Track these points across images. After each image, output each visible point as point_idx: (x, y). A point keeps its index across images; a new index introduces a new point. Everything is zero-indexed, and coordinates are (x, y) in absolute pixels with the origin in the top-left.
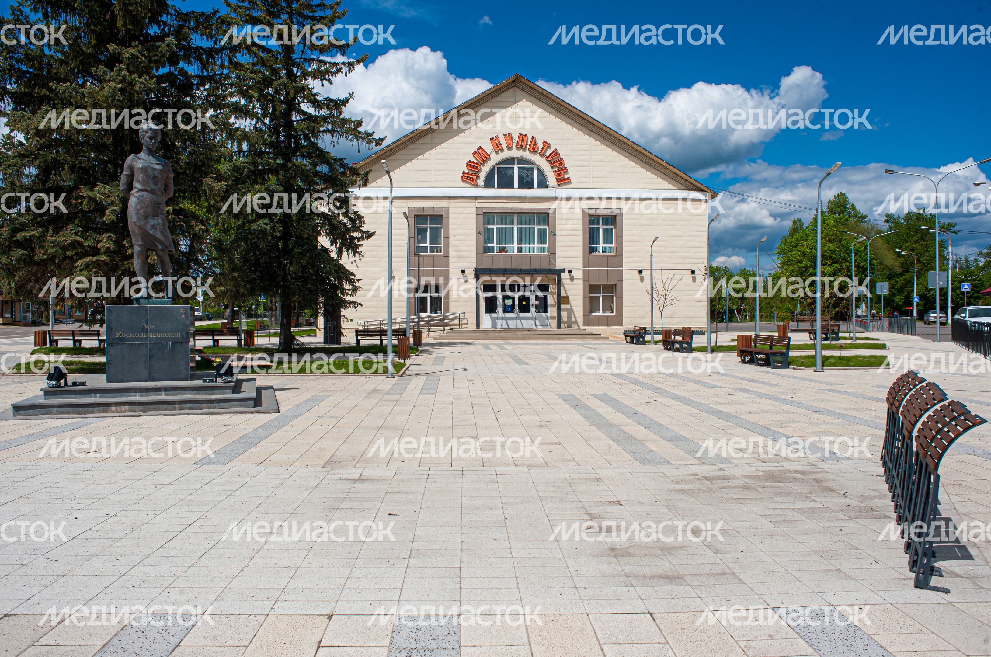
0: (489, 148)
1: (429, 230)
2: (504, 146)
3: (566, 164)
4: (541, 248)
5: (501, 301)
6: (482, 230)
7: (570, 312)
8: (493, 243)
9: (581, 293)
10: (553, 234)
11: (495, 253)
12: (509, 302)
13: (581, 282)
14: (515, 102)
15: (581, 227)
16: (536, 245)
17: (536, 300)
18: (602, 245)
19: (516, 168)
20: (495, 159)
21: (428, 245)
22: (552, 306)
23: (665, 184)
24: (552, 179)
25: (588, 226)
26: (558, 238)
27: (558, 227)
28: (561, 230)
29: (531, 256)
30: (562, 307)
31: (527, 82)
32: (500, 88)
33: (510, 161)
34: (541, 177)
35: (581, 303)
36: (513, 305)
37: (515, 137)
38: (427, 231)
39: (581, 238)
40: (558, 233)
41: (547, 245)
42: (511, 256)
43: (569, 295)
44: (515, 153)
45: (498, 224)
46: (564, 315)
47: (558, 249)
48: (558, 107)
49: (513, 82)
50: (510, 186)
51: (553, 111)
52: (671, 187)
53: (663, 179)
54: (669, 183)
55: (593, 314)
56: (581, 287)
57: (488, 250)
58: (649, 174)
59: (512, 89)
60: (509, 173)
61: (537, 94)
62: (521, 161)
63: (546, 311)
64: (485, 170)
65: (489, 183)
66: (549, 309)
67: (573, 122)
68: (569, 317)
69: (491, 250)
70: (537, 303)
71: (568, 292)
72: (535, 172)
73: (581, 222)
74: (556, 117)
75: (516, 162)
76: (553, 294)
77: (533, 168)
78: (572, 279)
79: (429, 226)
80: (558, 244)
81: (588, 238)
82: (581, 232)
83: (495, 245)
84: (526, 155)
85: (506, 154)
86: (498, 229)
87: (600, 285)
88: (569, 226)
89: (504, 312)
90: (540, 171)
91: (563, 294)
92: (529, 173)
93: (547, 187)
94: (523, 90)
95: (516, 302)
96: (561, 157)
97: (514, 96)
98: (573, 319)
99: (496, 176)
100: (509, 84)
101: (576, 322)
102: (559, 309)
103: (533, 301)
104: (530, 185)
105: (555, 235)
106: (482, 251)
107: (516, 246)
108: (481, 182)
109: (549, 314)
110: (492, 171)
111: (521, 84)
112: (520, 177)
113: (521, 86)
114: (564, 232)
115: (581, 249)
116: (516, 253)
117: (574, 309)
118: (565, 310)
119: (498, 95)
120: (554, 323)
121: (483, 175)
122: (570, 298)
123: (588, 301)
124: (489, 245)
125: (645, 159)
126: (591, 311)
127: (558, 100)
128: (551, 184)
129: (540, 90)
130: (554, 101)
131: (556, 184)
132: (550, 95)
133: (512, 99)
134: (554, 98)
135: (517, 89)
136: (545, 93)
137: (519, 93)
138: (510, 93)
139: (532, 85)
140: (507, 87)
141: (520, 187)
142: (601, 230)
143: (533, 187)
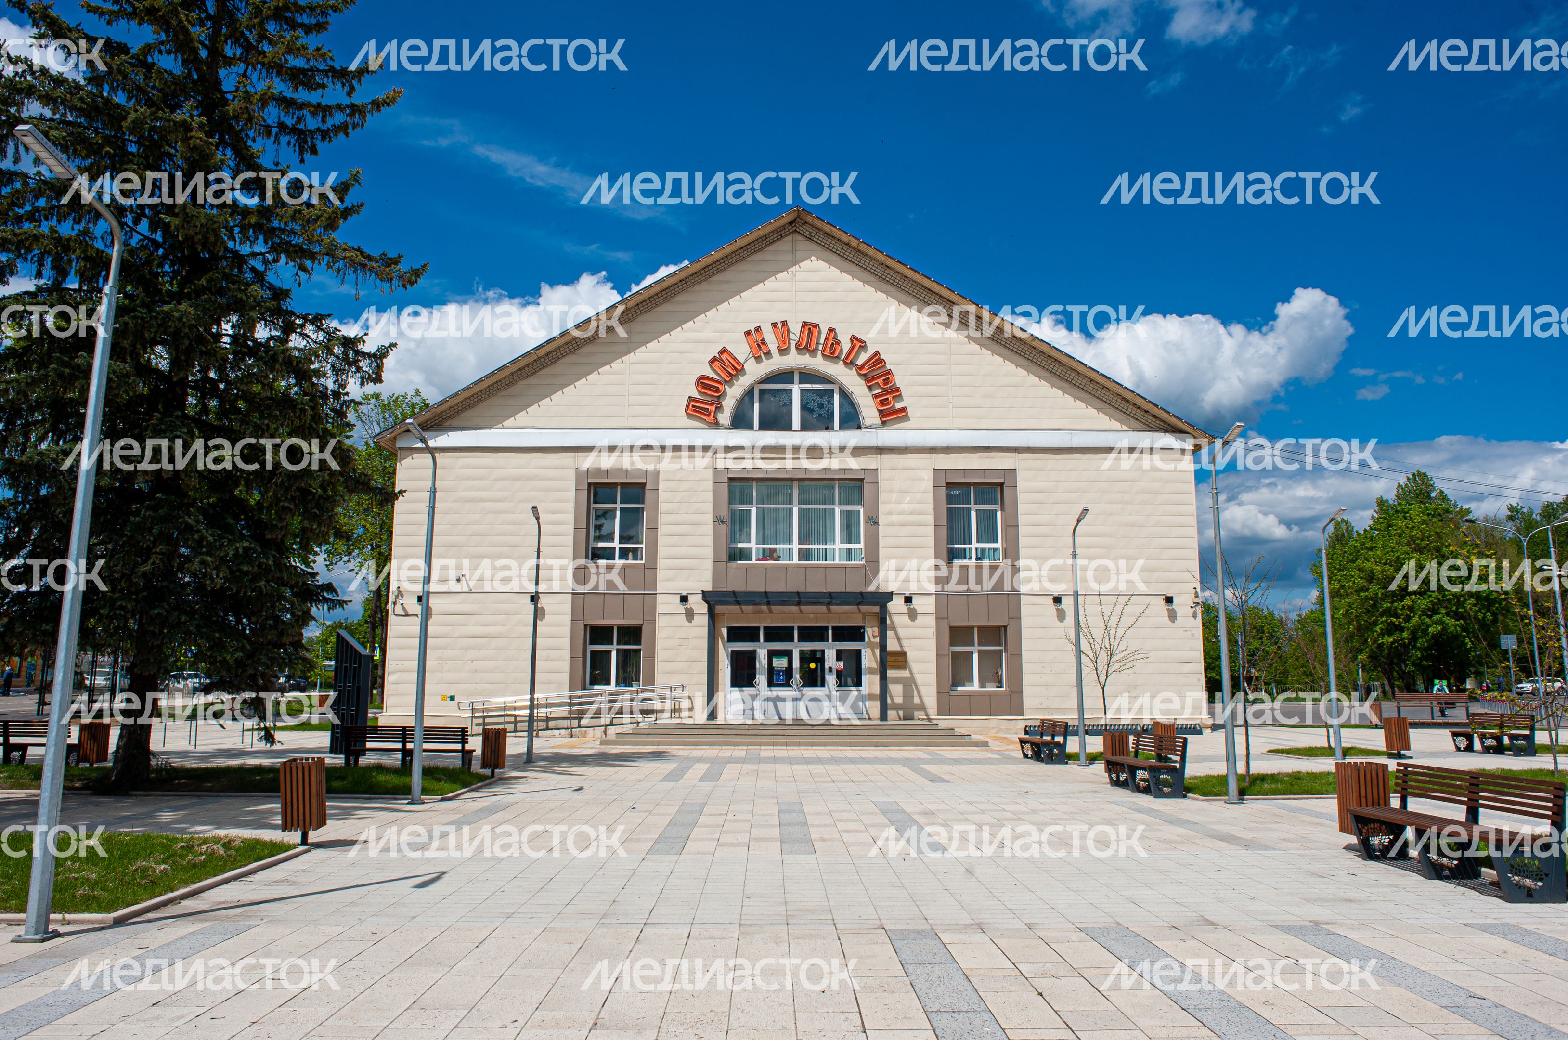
0: (741, 351)
1: (618, 513)
2: (773, 344)
3: (899, 380)
4: (847, 551)
5: (765, 662)
6: (724, 513)
7: (909, 684)
8: (749, 541)
9: (932, 644)
10: (873, 521)
11: (754, 561)
12: (780, 663)
13: (931, 621)
14: (795, 262)
16: (838, 546)
17: (838, 659)
18: (975, 545)
19: (796, 390)
20: (754, 371)
21: (616, 544)
22: (871, 671)
23: (1104, 420)
24: (869, 411)
25: (944, 506)
26: (883, 530)
27: (883, 508)
28: (890, 513)
29: (826, 568)
30: (891, 673)
31: (818, 223)
32: (766, 236)
33: (785, 376)
34: (848, 409)
35: (932, 667)
36: (789, 672)
37: (795, 329)
38: (615, 517)
39: (930, 531)
40: (882, 519)
41: (861, 546)
42: (786, 568)
43: (906, 649)
44: (795, 360)
45: (761, 501)
46: (896, 691)
47: (883, 553)
48: (880, 271)
49: (791, 223)
50: (785, 425)
51: (871, 278)
52: (1116, 425)
53: (1099, 410)
54: (1111, 417)
55: (960, 689)
56: (931, 632)
57: (736, 555)
58: (1069, 399)
59: (789, 238)
60: (783, 399)
61: (838, 247)
62: (807, 376)
63: (858, 683)
64: (733, 393)
65: (740, 421)
66: (865, 678)
68: (908, 695)
69: (744, 554)
70: (841, 665)
71: (904, 642)
72: (836, 397)
73: (930, 497)
74: (879, 289)
75: (796, 378)
76: (871, 645)
77: (832, 391)
78: (913, 615)
79: (619, 505)
80: (883, 542)
81: (944, 531)
82: (930, 519)
83: (753, 545)
84: (817, 363)
85: (777, 362)
86: (761, 514)
87: (972, 628)
88: (905, 506)
89: (771, 684)
90: (845, 395)
91: (892, 645)
92: (824, 400)
93: (859, 427)
94: (810, 239)
95: (796, 664)
96: (888, 367)
97: (794, 251)
98: (917, 701)
99: (756, 406)
100: (784, 227)
101: (922, 707)
102: (883, 678)
103: (831, 660)
104: (826, 424)
105: (876, 523)
106: (725, 556)
107: (795, 546)
108: (725, 417)
109: (865, 689)
110: (749, 393)
111: (807, 227)
112: (804, 407)
113: (807, 230)
114: (894, 518)
115: (931, 552)
116: (795, 560)
117: (919, 678)
118: (897, 681)
119: (760, 250)
120: (874, 708)
121: (729, 404)
122: (910, 655)
123: (948, 661)
124: (740, 545)
125: (1059, 370)
126: (955, 683)
127: (880, 257)
128: (867, 422)
129: (845, 238)
130: (873, 259)
131: (877, 421)
132: (863, 247)
133: (789, 257)
134: (871, 252)
135: (798, 237)
136: (854, 243)
137: (803, 244)
138: (785, 244)
139: (828, 228)
140: (780, 234)
141: (805, 427)
142: (973, 514)
143: (831, 428)
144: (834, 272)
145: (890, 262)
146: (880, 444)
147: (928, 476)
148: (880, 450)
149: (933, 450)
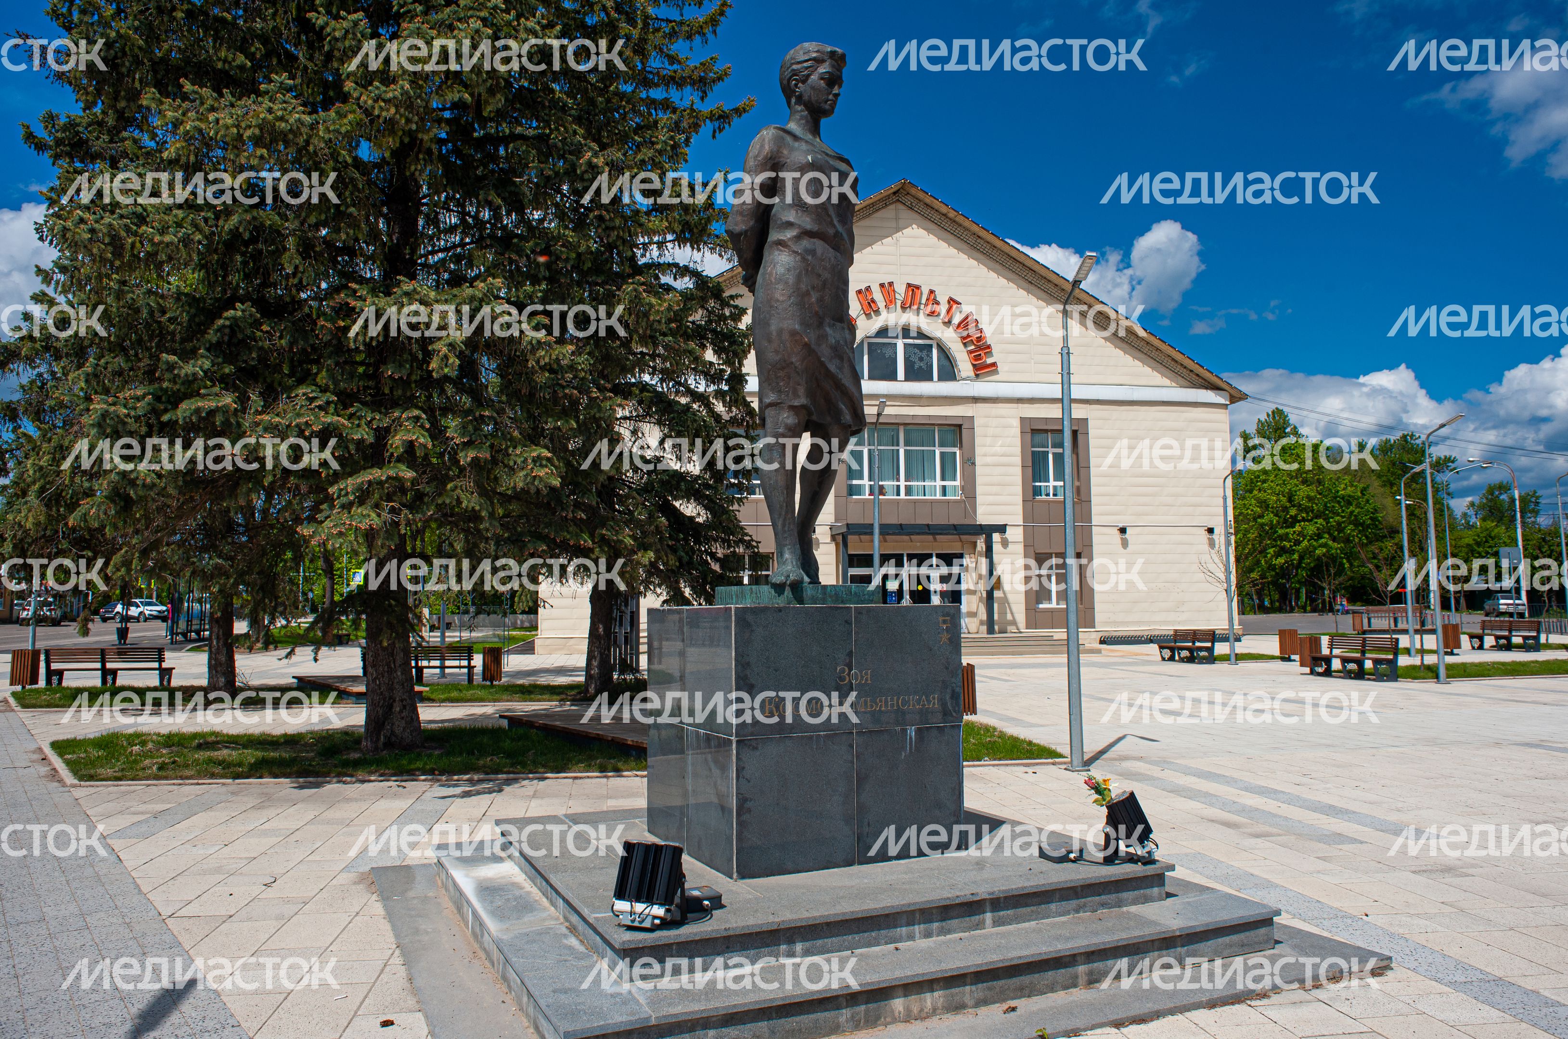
4: (944, 488)
7: (1004, 603)
8: (861, 478)
10: (970, 462)
11: (866, 497)
13: (1021, 549)
14: (898, 229)
15: (1018, 450)
16: (939, 483)
18: (1052, 483)
19: (900, 344)
20: (865, 327)
22: (969, 592)
23: (1157, 378)
24: (964, 365)
25: (1028, 450)
26: (979, 470)
27: (978, 450)
28: (985, 455)
29: (927, 502)
31: (920, 195)
34: (945, 362)
36: (900, 594)
37: (900, 289)
39: (1018, 470)
40: (978, 460)
41: (957, 483)
42: (896, 503)
45: (871, 444)
47: (979, 489)
48: (972, 240)
49: (894, 193)
50: (891, 376)
51: (965, 246)
52: (1167, 382)
53: (1153, 368)
54: (1163, 375)
55: (1042, 606)
56: (1021, 558)
57: (852, 490)
58: (1129, 359)
59: (892, 207)
60: (888, 352)
61: (936, 217)
62: (909, 332)
63: (958, 602)
66: (964, 598)
67: (997, 266)
68: (1002, 612)
69: (857, 490)
72: (935, 352)
73: (1018, 441)
74: (971, 257)
75: (900, 334)
77: (931, 346)
78: (1006, 544)
80: (979, 480)
81: (1029, 471)
82: (1018, 460)
83: (865, 482)
84: (919, 321)
85: (885, 320)
86: (872, 453)
87: (1052, 554)
88: (998, 449)
90: (942, 350)
92: (925, 354)
93: (955, 379)
94: (911, 208)
95: (906, 586)
97: (897, 219)
98: (1009, 616)
99: (866, 358)
100: (888, 197)
101: (1013, 622)
102: (991, 598)
104: (926, 376)
105: (974, 464)
106: (845, 492)
107: (902, 483)
109: (964, 607)
111: (909, 197)
112: (907, 360)
113: (908, 200)
114: (989, 460)
115: (1019, 489)
116: (903, 495)
117: (1011, 597)
119: (868, 216)
120: (973, 624)
124: (855, 482)
126: (1039, 601)
127: (975, 228)
128: (964, 374)
129: (944, 209)
130: (966, 229)
131: (971, 374)
132: (960, 219)
133: (893, 224)
134: (967, 223)
135: (901, 206)
136: (952, 214)
137: (904, 213)
138: (889, 212)
139: (928, 200)
140: (885, 203)
141: (907, 379)
142: (1051, 456)
143: (930, 379)
144: (932, 239)
145: (982, 233)
146: (976, 394)
147: (1016, 423)
148: (976, 400)
149: (1020, 400)
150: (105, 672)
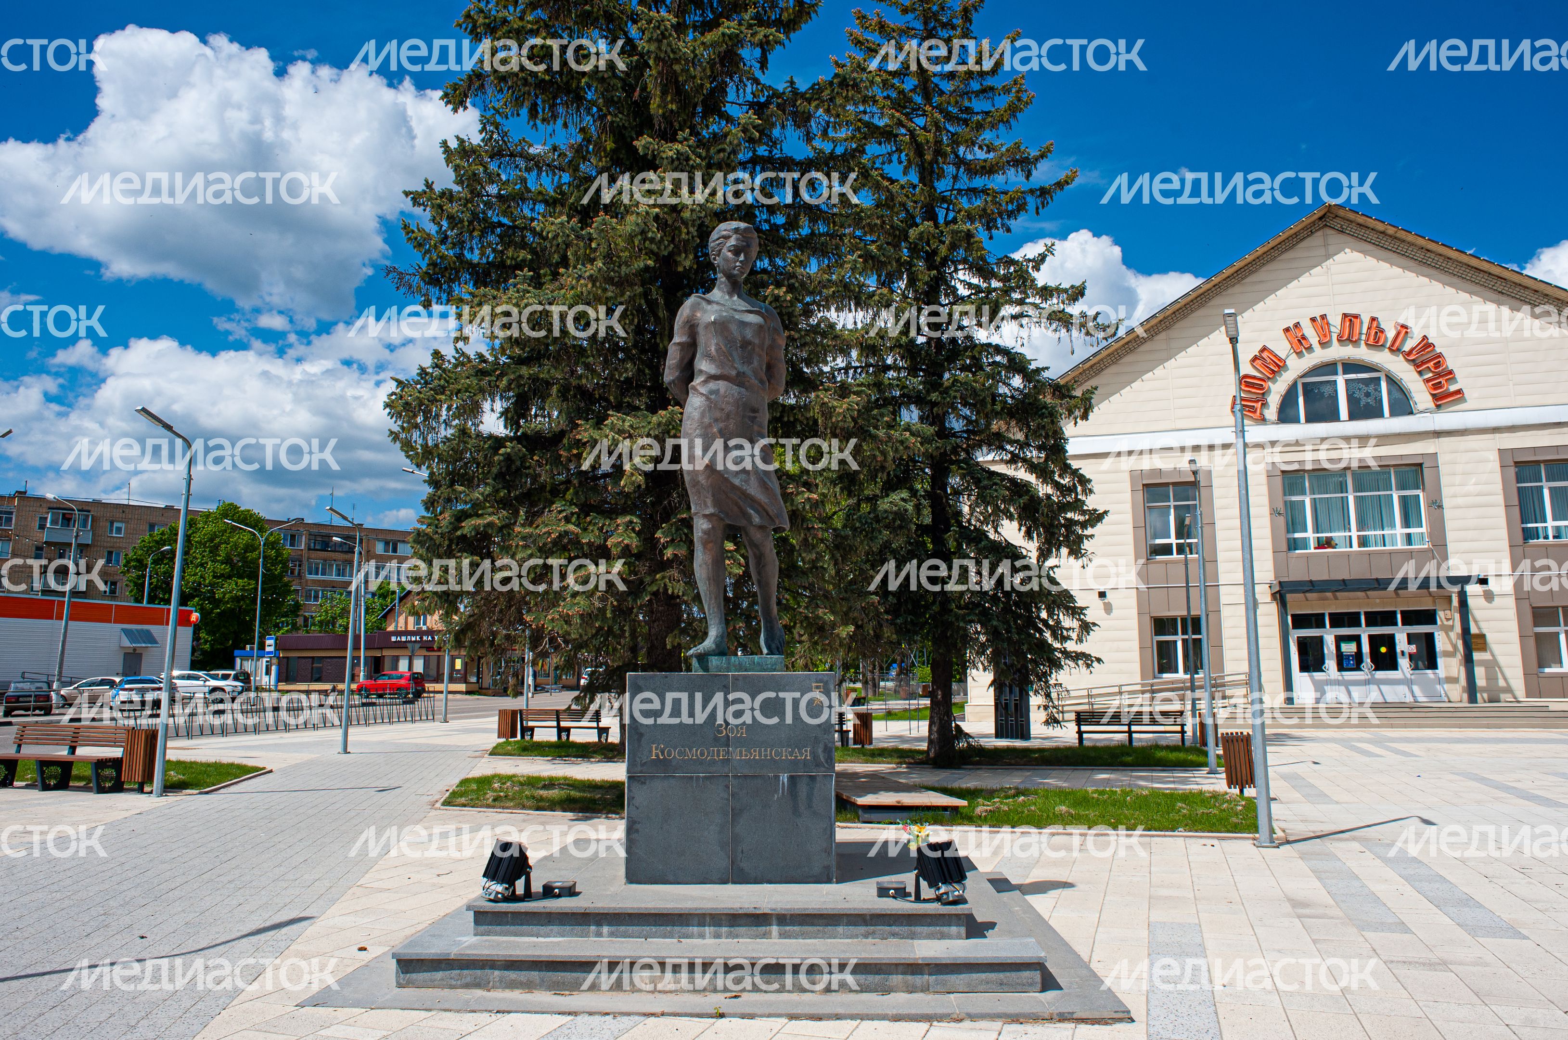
0: (1282, 347)
1: (1172, 511)
2: (1314, 340)
3: (1451, 363)
4: (1409, 536)
5: (1333, 648)
6: (1280, 506)
7: (1492, 666)
8: (1305, 530)
9: (1514, 626)
10: (1437, 505)
11: (1312, 550)
12: (1349, 648)
13: (1511, 602)
14: (1328, 257)
15: (1499, 487)
16: (1399, 531)
17: (1410, 642)
18: (1550, 524)
19: (1341, 381)
20: (1296, 367)
21: (1173, 540)
22: (1447, 654)
24: (1420, 395)
25: (1514, 486)
26: (1448, 513)
27: (1446, 491)
28: (1455, 496)
29: (1390, 553)
30: (1477, 656)
31: (1351, 216)
32: (1296, 234)
33: (1329, 367)
34: (1397, 395)
35: (1516, 648)
36: (1358, 657)
37: (1335, 321)
38: (1169, 515)
39: (1501, 511)
40: (1446, 503)
41: (1423, 530)
42: (1348, 555)
43: (1485, 631)
44: (1337, 352)
45: (1313, 492)
46: (1480, 673)
47: (1450, 536)
48: (1420, 255)
49: (1320, 218)
50: (1333, 416)
51: (1411, 263)
55: (1547, 670)
56: (1512, 613)
57: (1293, 545)
59: (1320, 233)
60: (1327, 390)
61: (1373, 236)
62: (1350, 367)
63: (1432, 664)
64: (1277, 390)
65: (1286, 415)
66: (1440, 661)
67: (1455, 280)
68: (1491, 678)
69: (1303, 544)
70: (1413, 648)
71: (1482, 624)
72: (1384, 385)
73: (1498, 477)
74: (1419, 274)
75: (1340, 369)
76: (1448, 629)
77: (1379, 379)
78: (1489, 596)
79: (1172, 503)
80: (1449, 525)
81: (1516, 511)
82: (1500, 499)
83: (1310, 535)
84: (1362, 353)
85: (1320, 356)
86: (1314, 502)
87: (1557, 607)
88: (1470, 488)
89: (1341, 668)
90: (1392, 381)
91: (1474, 630)
92: (1371, 389)
93: (1411, 413)
94: (1342, 232)
95: (1366, 648)
96: (1438, 350)
97: (1326, 245)
98: (1502, 683)
99: (1301, 400)
100: (1314, 223)
101: (1509, 690)
102: (1468, 661)
103: (1402, 643)
104: (1374, 412)
105: (1441, 507)
106: (1284, 547)
107: (1354, 534)
108: (1271, 413)
109: (1441, 672)
110: (1292, 389)
111: (1338, 220)
112: (1350, 398)
113: (1337, 224)
114: (1460, 501)
115: (1504, 533)
116: (1355, 547)
117: (1502, 660)
118: (1482, 663)
119: (1291, 248)
120: (1456, 692)
121: (1274, 400)
122: (1489, 638)
123: (1532, 642)
124: (1297, 535)
126: (1541, 665)
127: (1420, 242)
128: (1420, 407)
129: (1380, 227)
130: (1411, 244)
131: (1431, 405)
132: (1402, 235)
133: (1322, 252)
134: (1410, 238)
135: (1329, 231)
136: (1391, 231)
137: (1334, 238)
138: (1317, 239)
139: (1361, 220)
140: (1310, 230)
141: (1353, 417)
142: (1546, 493)
143: (1380, 415)
144: (1371, 261)
145: (1432, 246)
146: (1437, 428)
147: (1494, 456)
148: (1438, 434)
149: (1496, 430)
150: (560, 730)
